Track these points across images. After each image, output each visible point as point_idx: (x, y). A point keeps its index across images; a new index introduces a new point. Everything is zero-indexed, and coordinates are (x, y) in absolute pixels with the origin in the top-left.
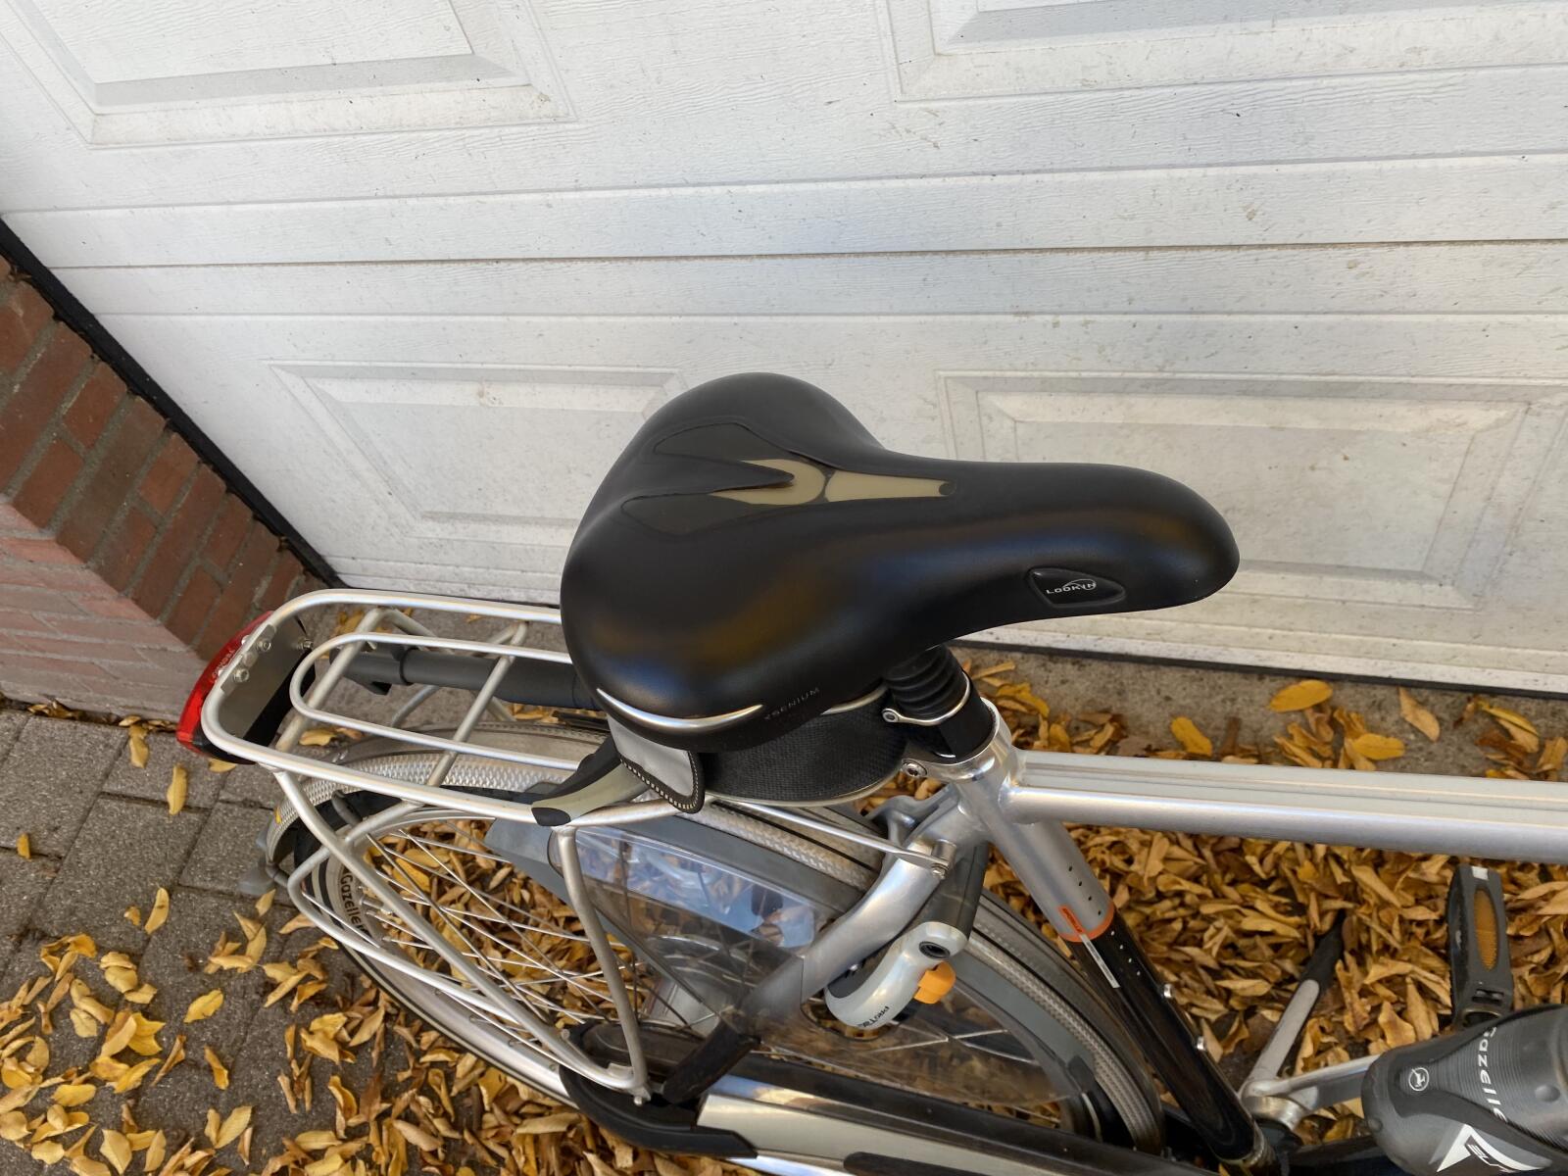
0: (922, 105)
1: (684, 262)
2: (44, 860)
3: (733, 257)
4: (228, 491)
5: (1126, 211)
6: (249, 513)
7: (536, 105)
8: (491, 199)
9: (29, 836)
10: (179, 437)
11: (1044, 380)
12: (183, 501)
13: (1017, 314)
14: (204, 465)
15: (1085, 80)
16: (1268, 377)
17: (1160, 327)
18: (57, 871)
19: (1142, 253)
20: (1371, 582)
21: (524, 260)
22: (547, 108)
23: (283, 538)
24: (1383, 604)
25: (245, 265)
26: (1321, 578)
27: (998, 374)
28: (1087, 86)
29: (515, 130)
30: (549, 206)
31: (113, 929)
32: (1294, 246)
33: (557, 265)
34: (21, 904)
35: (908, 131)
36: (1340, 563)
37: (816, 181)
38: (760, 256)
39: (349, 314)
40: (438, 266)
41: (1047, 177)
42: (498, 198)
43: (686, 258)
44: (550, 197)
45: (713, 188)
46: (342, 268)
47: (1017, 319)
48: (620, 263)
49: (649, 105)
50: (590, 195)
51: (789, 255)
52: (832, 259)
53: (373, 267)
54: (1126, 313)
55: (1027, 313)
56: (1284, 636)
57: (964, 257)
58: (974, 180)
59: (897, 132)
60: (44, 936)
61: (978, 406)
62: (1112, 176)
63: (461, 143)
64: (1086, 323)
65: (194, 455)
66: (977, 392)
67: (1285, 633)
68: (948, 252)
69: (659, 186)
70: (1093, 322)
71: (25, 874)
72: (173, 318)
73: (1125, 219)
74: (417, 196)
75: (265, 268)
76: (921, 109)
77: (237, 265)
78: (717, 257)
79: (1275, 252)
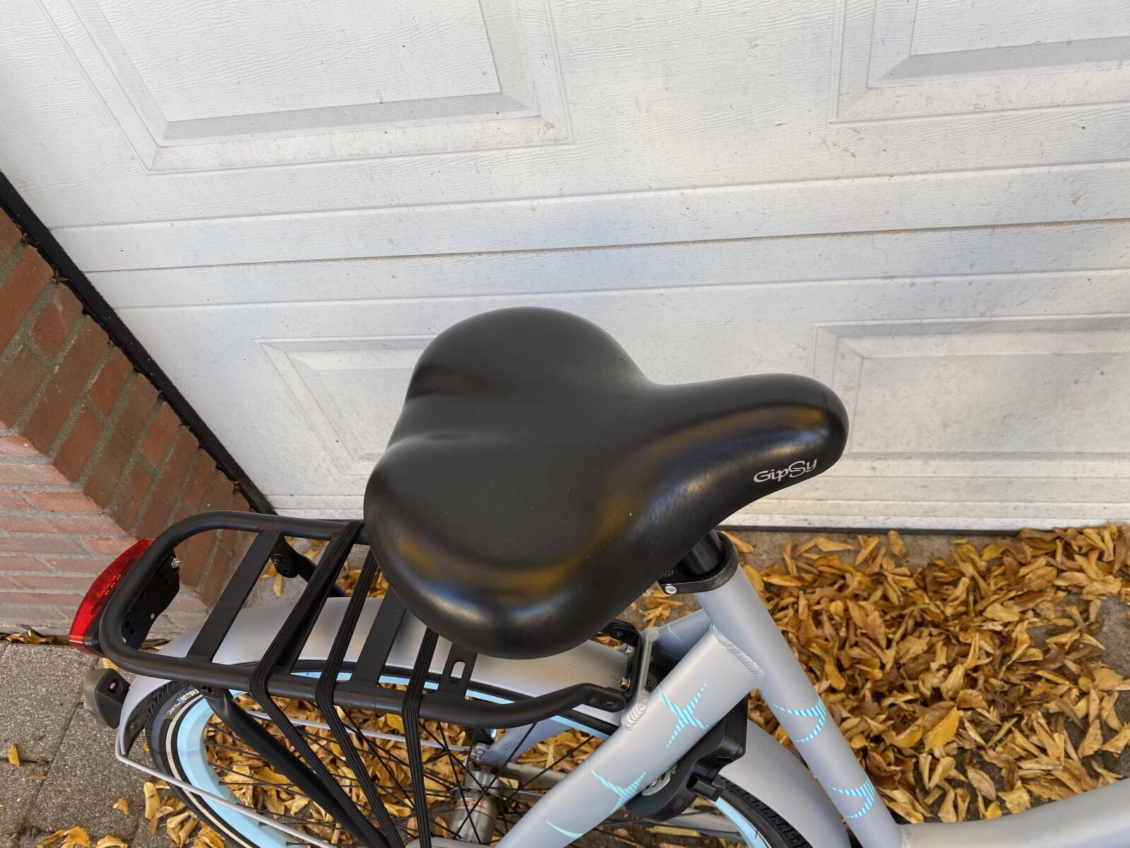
0: (850, 125)
1: (633, 249)
2: (33, 765)
3: (673, 243)
4: (200, 447)
5: (985, 199)
6: (214, 463)
7: (541, 131)
8: (486, 205)
9: (17, 746)
10: (167, 404)
11: (893, 326)
12: (170, 455)
13: (883, 278)
14: (183, 427)
15: (977, 104)
16: (1060, 317)
17: (989, 284)
18: (45, 775)
19: (990, 230)
20: (1097, 463)
21: (502, 252)
22: (551, 133)
23: (237, 482)
24: (1103, 478)
25: (261, 263)
26: (1061, 462)
27: (860, 323)
28: (978, 109)
29: (519, 151)
30: (534, 209)
31: (103, 820)
32: (1102, 221)
33: (529, 255)
34: (16, 806)
35: (835, 145)
36: (1080, 451)
37: (753, 183)
38: (694, 242)
39: (342, 300)
40: (429, 259)
41: (931, 177)
42: (493, 204)
43: (636, 245)
44: (536, 203)
45: (669, 191)
46: (345, 263)
47: (884, 281)
48: (580, 252)
49: (635, 129)
50: (568, 200)
51: (718, 241)
52: (753, 242)
53: (373, 262)
54: (966, 275)
55: (891, 277)
56: (1025, 507)
57: (855, 237)
58: (876, 180)
59: (827, 145)
60: (40, 832)
61: (837, 347)
62: (980, 174)
63: (472, 162)
64: (936, 282)
65: (178, 420)
66: (838, 338)
67: (1026, 504)
68: (843, 234)
69: (626, 192)
70: (938, 282)
71: (16, 780)
72: (184, 309)
73: (983, 205)
74: (424, 205)
75: (279, 265)
76: (850, 128)
77: (254, 264)
78: (661, 244)
79: (1087, 226)
